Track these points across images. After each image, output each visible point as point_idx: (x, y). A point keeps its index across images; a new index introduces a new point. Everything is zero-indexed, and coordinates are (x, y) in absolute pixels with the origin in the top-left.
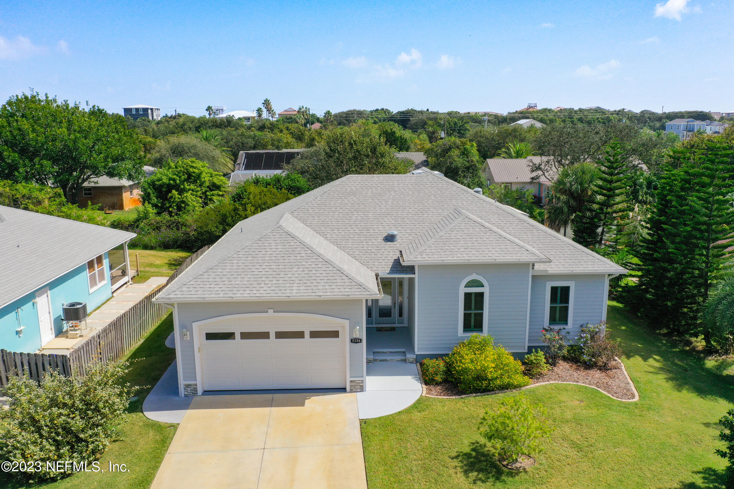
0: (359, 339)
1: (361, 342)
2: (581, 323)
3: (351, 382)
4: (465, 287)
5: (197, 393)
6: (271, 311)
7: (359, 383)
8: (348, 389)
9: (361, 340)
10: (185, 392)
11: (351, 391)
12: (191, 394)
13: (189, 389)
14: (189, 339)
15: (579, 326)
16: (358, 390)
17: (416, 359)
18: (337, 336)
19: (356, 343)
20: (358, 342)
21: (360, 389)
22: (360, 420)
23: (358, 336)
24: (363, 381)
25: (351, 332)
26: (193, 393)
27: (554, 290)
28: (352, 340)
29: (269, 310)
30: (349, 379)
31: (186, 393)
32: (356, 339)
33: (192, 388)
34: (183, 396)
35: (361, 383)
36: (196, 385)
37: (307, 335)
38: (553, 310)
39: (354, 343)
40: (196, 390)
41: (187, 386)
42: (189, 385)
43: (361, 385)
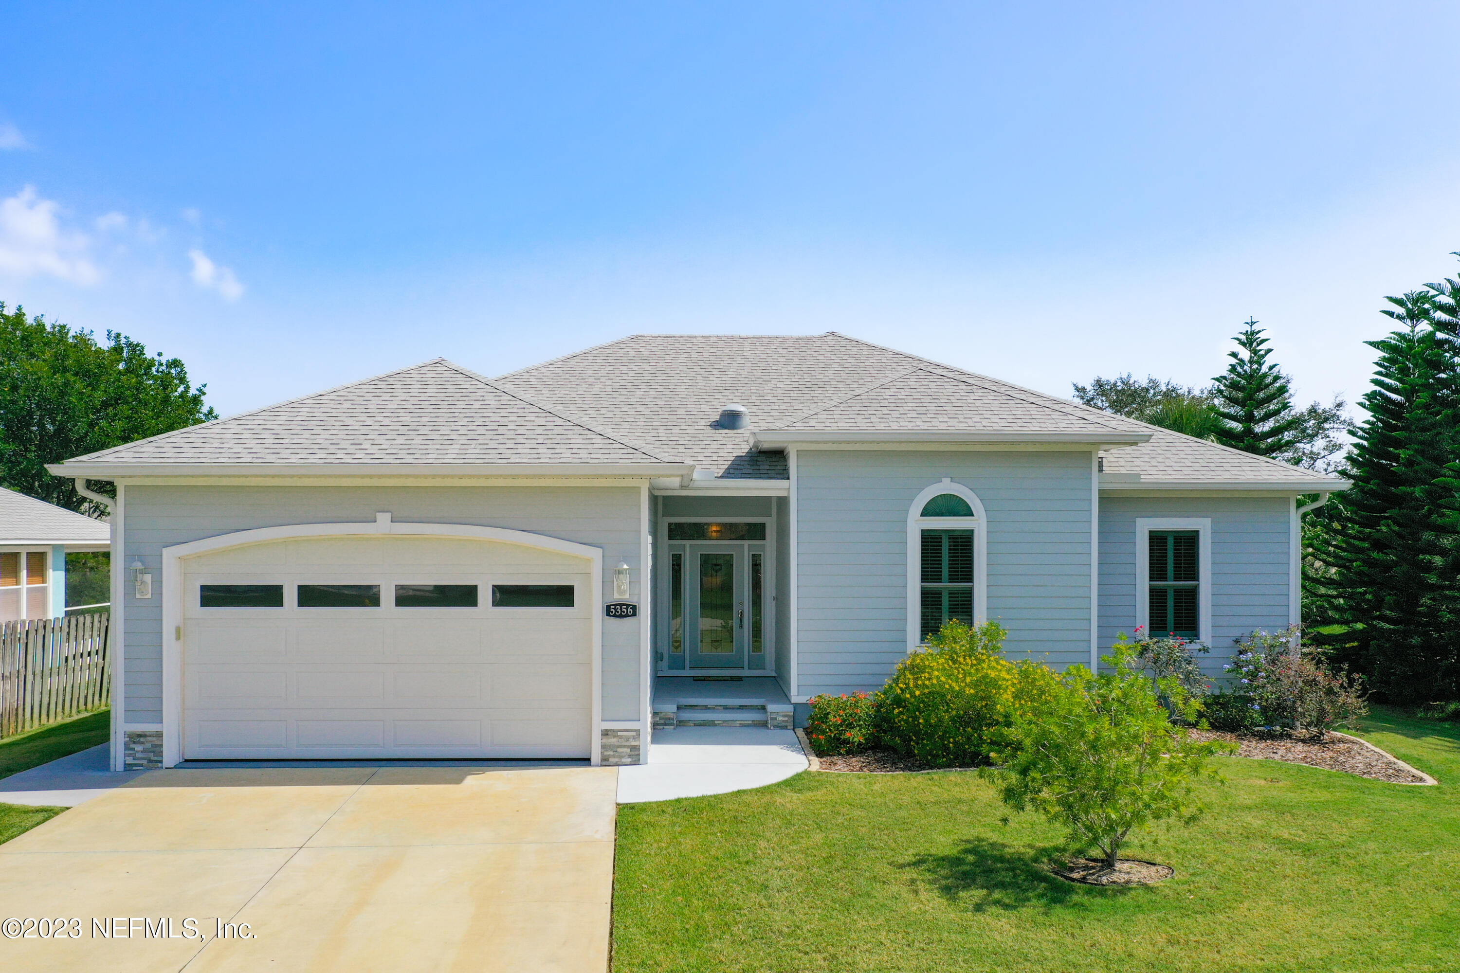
0: (628, 605)
1: (634, 614)
2: (1237, 633)
3: (606, 733)
4: (923, 515)
5: (161, 762)
6: (384, 518)
7: (628, 739)
8: (596, 757)
9: (634, 608)
10: (125, 755)
11: (605, 762)
12: (145, 762)
13: (139, 748)
14: (149, 596)
15: (1229, 642)
16: (623, 760)
17: (794, 716)
18: (570, 602)
19: (621, 616)
20: (627, 616)
21: (630, 756)
22: (618, 804)
23: (627, 596)
24: (638, 731)
25: (606, 584)
26: (150, 761)
27: (1157, 540)
28: (608, 607)
29: (379, 516)
30: (598, 726)
31: (130, 761)
32: (621, 605)
33: (148, 745)
34: (120, 767)
35: (634, 738)
36: (159, 735)
37: (485, 596)
38: (1157, 597)
39: (615, 616)
40: (157, 749)
41: (135, 738)
42: (140, 736)
43: (634, 743)
